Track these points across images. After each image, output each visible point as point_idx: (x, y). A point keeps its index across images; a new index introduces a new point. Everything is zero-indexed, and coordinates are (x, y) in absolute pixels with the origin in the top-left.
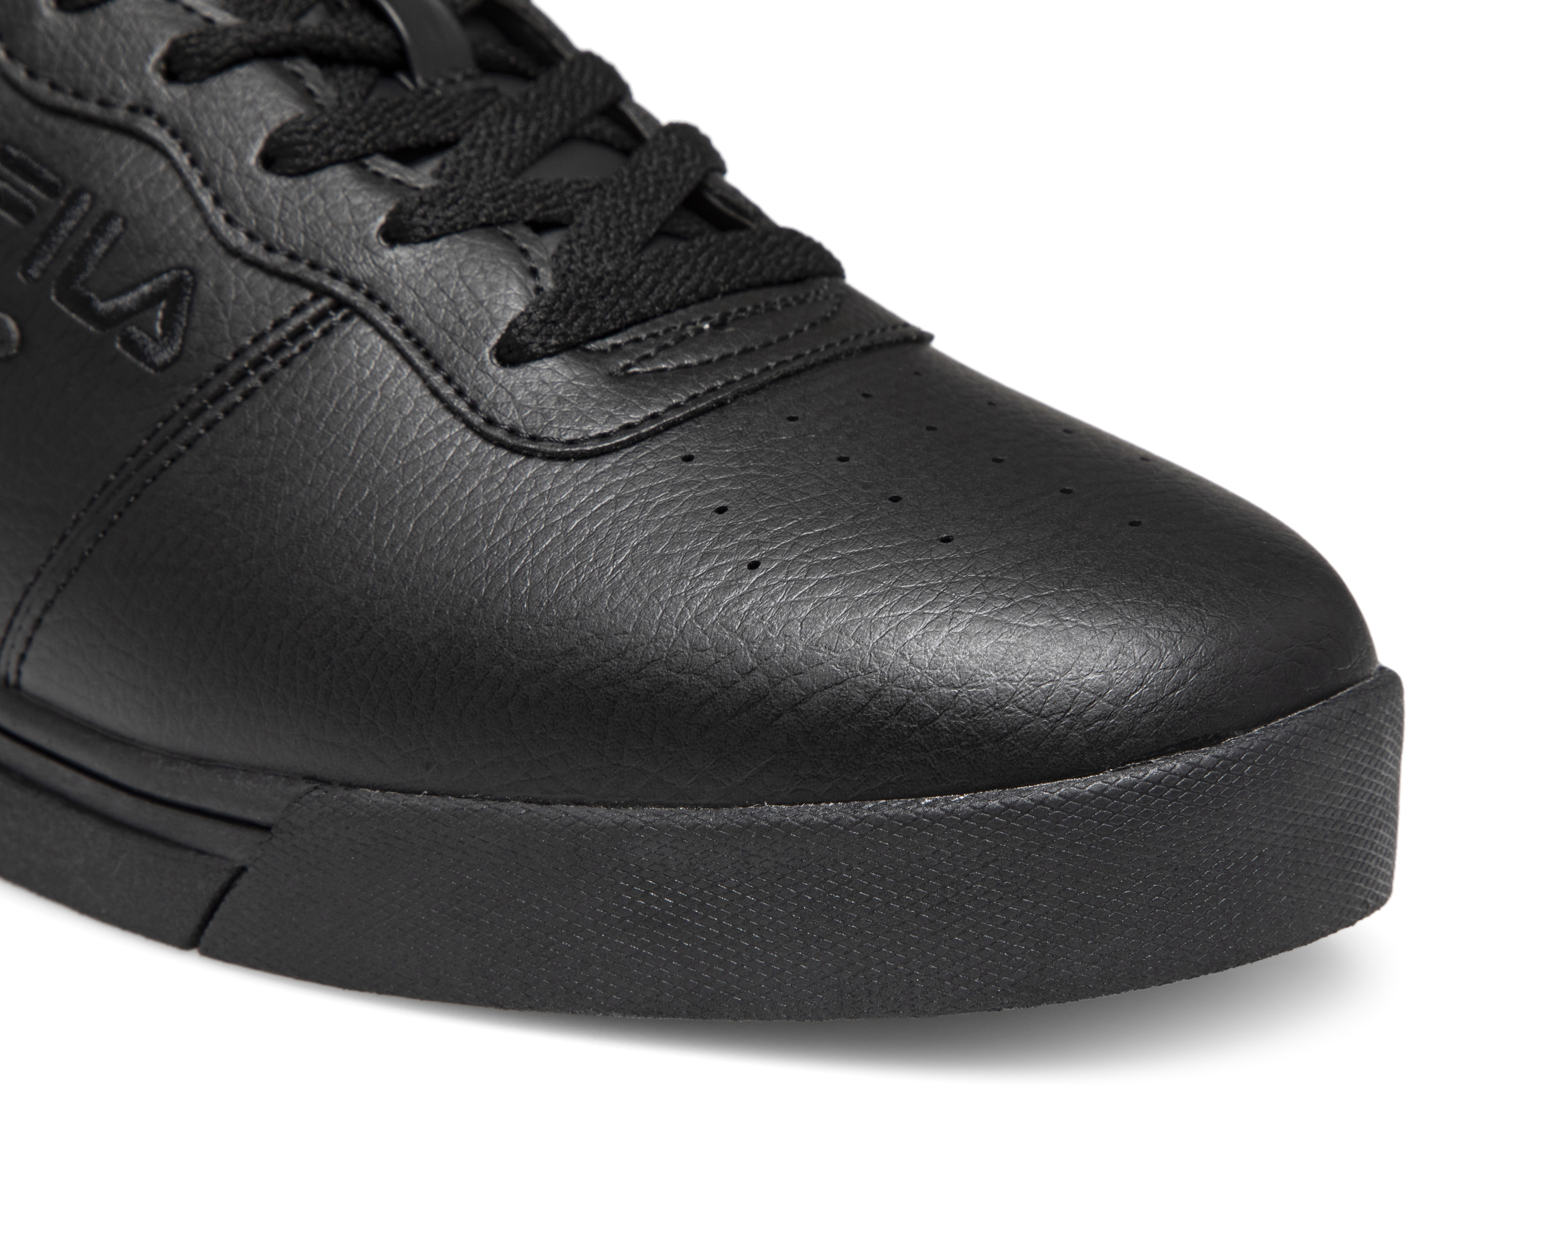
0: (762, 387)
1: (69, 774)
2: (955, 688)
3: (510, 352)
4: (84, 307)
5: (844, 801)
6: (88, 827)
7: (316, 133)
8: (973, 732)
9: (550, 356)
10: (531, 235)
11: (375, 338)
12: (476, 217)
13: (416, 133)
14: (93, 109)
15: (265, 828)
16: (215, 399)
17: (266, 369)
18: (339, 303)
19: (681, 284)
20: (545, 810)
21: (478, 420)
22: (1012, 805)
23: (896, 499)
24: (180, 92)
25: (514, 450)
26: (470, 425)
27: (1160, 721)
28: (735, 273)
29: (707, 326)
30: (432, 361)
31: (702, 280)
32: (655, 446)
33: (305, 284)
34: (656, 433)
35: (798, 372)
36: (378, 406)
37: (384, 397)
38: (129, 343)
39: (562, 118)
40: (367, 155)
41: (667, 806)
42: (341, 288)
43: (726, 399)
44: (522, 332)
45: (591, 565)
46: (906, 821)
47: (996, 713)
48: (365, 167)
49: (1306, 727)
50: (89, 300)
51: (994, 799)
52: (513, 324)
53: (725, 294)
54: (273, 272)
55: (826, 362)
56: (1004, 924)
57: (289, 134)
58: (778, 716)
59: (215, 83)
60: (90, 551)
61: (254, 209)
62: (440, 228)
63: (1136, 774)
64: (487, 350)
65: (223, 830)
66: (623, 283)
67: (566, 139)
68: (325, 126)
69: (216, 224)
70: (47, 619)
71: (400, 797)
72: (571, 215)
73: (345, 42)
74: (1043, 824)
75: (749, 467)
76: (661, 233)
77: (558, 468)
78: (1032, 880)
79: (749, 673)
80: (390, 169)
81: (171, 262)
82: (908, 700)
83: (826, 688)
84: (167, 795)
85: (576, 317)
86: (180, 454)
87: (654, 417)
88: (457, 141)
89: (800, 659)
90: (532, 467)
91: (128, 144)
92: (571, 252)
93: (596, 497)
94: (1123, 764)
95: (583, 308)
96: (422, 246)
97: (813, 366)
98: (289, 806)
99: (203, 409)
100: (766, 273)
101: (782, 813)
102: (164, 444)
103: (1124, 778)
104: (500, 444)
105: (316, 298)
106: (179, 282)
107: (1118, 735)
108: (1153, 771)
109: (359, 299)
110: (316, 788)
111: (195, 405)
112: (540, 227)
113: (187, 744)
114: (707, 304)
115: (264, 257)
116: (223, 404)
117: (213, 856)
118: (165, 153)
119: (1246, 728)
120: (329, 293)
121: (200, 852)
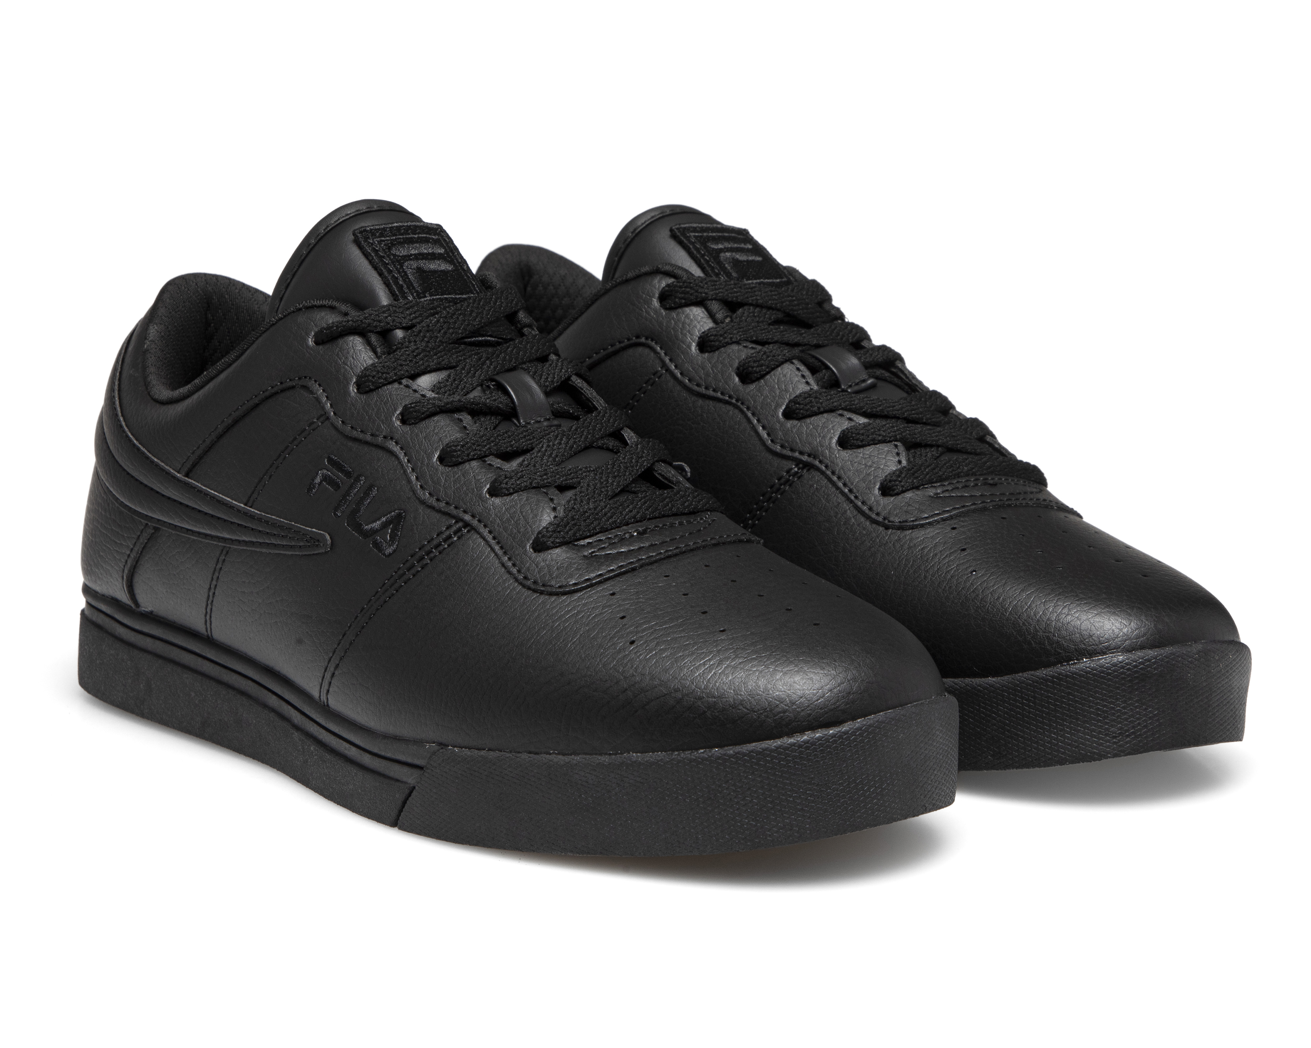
0: (656, 562)
1: (347, 745)
2: (715, 698)
3: (538, 545)
4: (358, 527)
5: (665, 752)
6: (354, 770)
7: (462, 446)
8: (722, 719)
9: (557, 547)
10: (557, 492)
11: (480, 540)
12: (531, 483)
13: (511, 446)
14: (368, 438)
15: (420, 768)
16: (409, 569)
17: (432, 555)
18: (466, 525)
19: (626, 515)
20: (536, 756)
21: (521, 577)
22: (738, 753)
23: (704, 613)
24: (407, 428)
25: (535, 591)
26: (516, 580)
27: (810, 715)
28: (656, 509)
29: (636, 534)
30: (504, 550)
31: (638, 512)
32: (600, 588)
33: (453, 517)
34: (600, 583)
35: (676, 555)
36: (479, 571)
37: (481, 567)
38: (376, 545)
39: (586, 437)
40: (486, 456)
41: (588, 754)
42: (467, 517)
43: (636, 567)
44: (543, 536)
45: (561, 643)
46: (691, 761)
47: (733, 710)
48: (485, 461)
49: (885, 719)
50: (361, 525)
51: (731, 750)
52: (539, 533)
53: (649, 519)
54: (439, 511)
55: (692, 550)
56: (738, 809)
57: (450, 447)
58: (636, 712)
59: (423, 424)
60: (354, 640)
61: (433, 482)
62: (514, 489)
63: (796, 739)
64: (528, 545)
65: (406, 769)
66: (597, 514)
67: (588, 448)
68: (467, 443)
69: (416, 489)
70: (336, 673)
71: (476, 751)
72: (579, 483)
73: (485, 404)
74: (753, 762)
75: (640, 598)
76: (623, 491)
77: (553, 598)
78: (749, 789)
79: (624, 692)
80: (497, 462)
81: (396, 506)
82: (693, 704)
83: (658, 698)
84: (383, 754)
85: (570, 530)
86: (393, 595)
87: (601, 575)
88: (532, 449)
89: (647, 685)
90: (542, 598)
91: (381, 453)
92: (576, 499)
93: (569, 611)
94: (792, 734)
95: (575, 525)
96: (505, 497)
97: (685, 552)
98: (430, 757)
99: (404, 574)
100: (674, 510)
101: (638, 757)
102: (387, 590)
103: (791, 740)
104: (529, 588)
105: (456, 522)
106: (399, 515)
107: (789, 720)
108: (805, 737)
109: (475, 522)
110: (442, 748)
111: (401, 572)
112: (562, 489)
113: (391, 730)
114: (639, 524)
115: (435, 503)
116: (413, 571)
117: (402, 782)
118: (397, 458)
119: (854, 719)
120: (462, 520)
121: (397, 780)
